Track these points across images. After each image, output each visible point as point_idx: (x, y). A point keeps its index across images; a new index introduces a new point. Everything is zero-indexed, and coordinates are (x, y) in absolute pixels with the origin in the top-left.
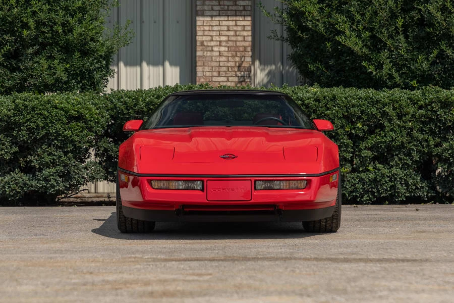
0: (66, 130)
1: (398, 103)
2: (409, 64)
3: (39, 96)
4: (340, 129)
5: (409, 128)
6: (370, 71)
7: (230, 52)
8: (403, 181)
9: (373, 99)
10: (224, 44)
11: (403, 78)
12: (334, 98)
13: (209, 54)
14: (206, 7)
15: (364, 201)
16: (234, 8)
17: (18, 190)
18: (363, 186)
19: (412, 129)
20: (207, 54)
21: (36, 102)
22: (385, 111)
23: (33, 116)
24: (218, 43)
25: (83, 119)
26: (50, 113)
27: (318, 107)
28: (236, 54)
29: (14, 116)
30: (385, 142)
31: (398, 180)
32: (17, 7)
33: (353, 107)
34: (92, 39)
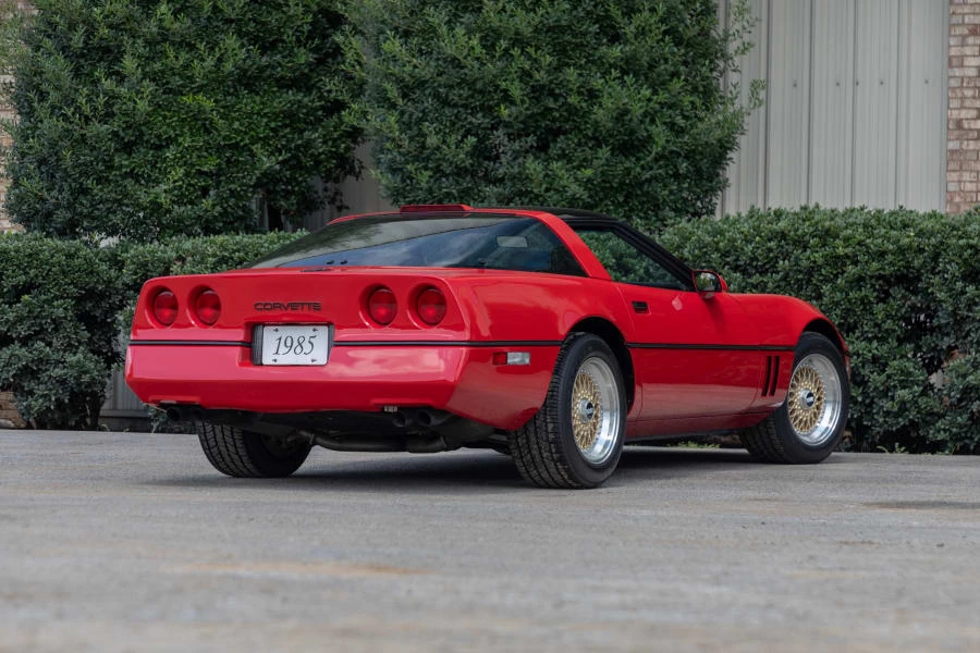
14: (968, 51)
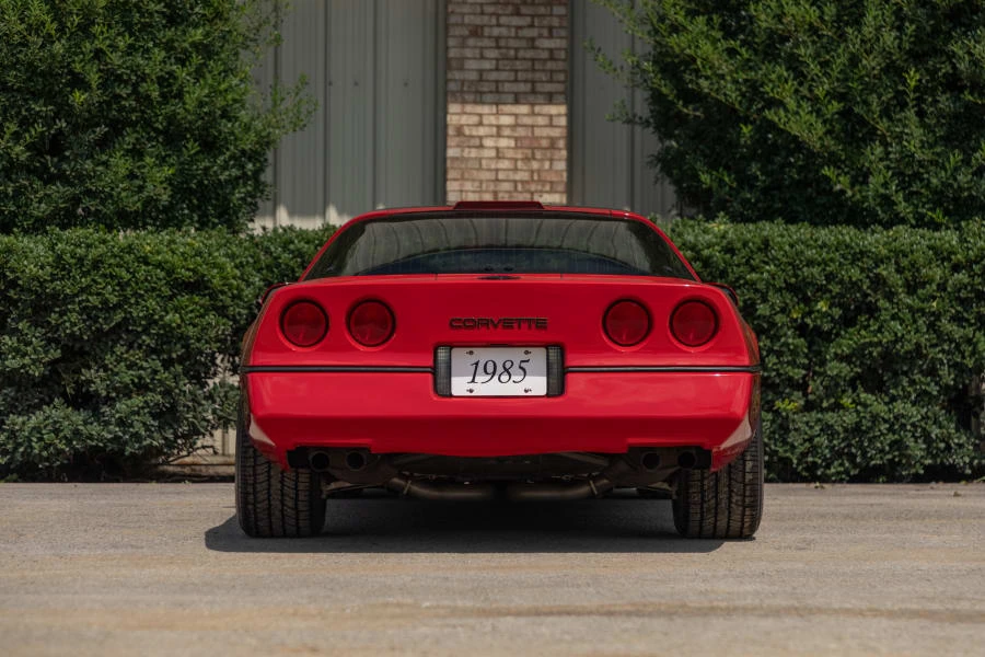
0: (167, 313)
1: (907, 256)
2: (928, 173)
3: (109, 237)
4: (779, 315)
5: (933, 314)
6: (838, 187)
7: (520, 151)
8: (919, 430)
9: (852, 248)
10: (507, 132)
11: (913, 204)
12: (766, 245)
13: (474, 153)
14: (468, 53)
15: (833, 475)
16: (530, 54)
17: (60, 446)
18: (830, 441)
19: (937, 316)
20: (470, 152)
21: (102, 249)
22: (879, 274)
23: (93, 280)
24: (495, 129)
25: (207, 288)
26: (133, 274)
27: (730, 265)
28: (533, 154)
29: (52, 281)
30: (880, 343)
31: (909, 427)
32: (59, 39)
33: (807, 265)
34: (225, 115)
